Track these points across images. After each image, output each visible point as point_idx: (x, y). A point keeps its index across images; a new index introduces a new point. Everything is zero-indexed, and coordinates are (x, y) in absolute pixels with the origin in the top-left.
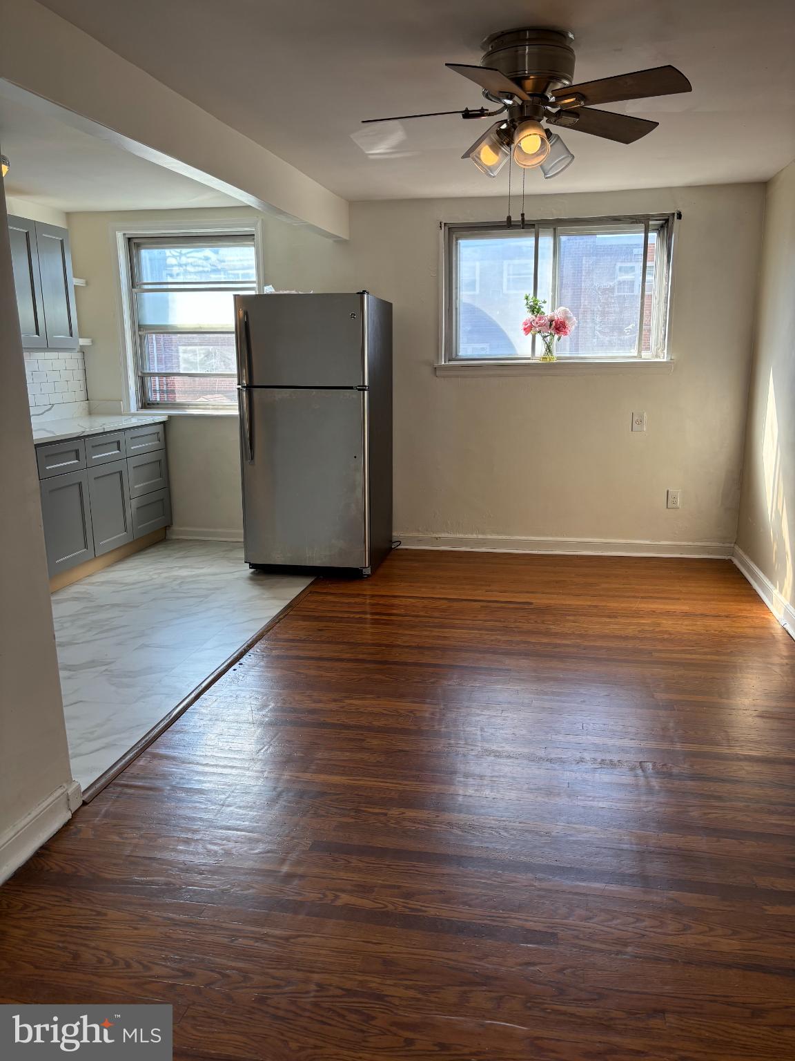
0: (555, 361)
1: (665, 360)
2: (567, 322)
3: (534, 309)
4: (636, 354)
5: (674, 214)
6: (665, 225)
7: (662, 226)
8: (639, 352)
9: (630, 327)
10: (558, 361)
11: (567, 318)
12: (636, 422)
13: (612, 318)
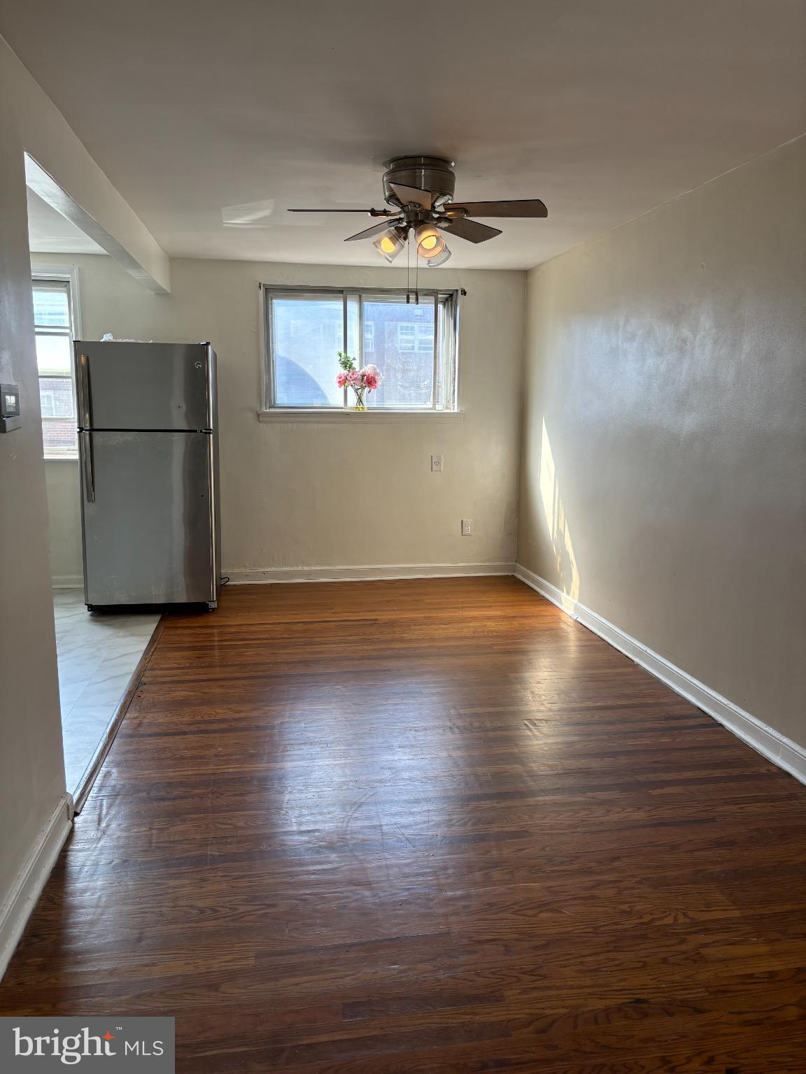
0: (366, 411)
1: (456, 411)
2: (376, 377)
3: (346, 364)
4: (431, 406)
5: (457, 290)
6: (450, 299)
7: (447, 299)
8: (434, 405)
9: (426, 383)
10: (369, 411)
11: (376, 374)
12: (434, 463)
13: (412, 374)
